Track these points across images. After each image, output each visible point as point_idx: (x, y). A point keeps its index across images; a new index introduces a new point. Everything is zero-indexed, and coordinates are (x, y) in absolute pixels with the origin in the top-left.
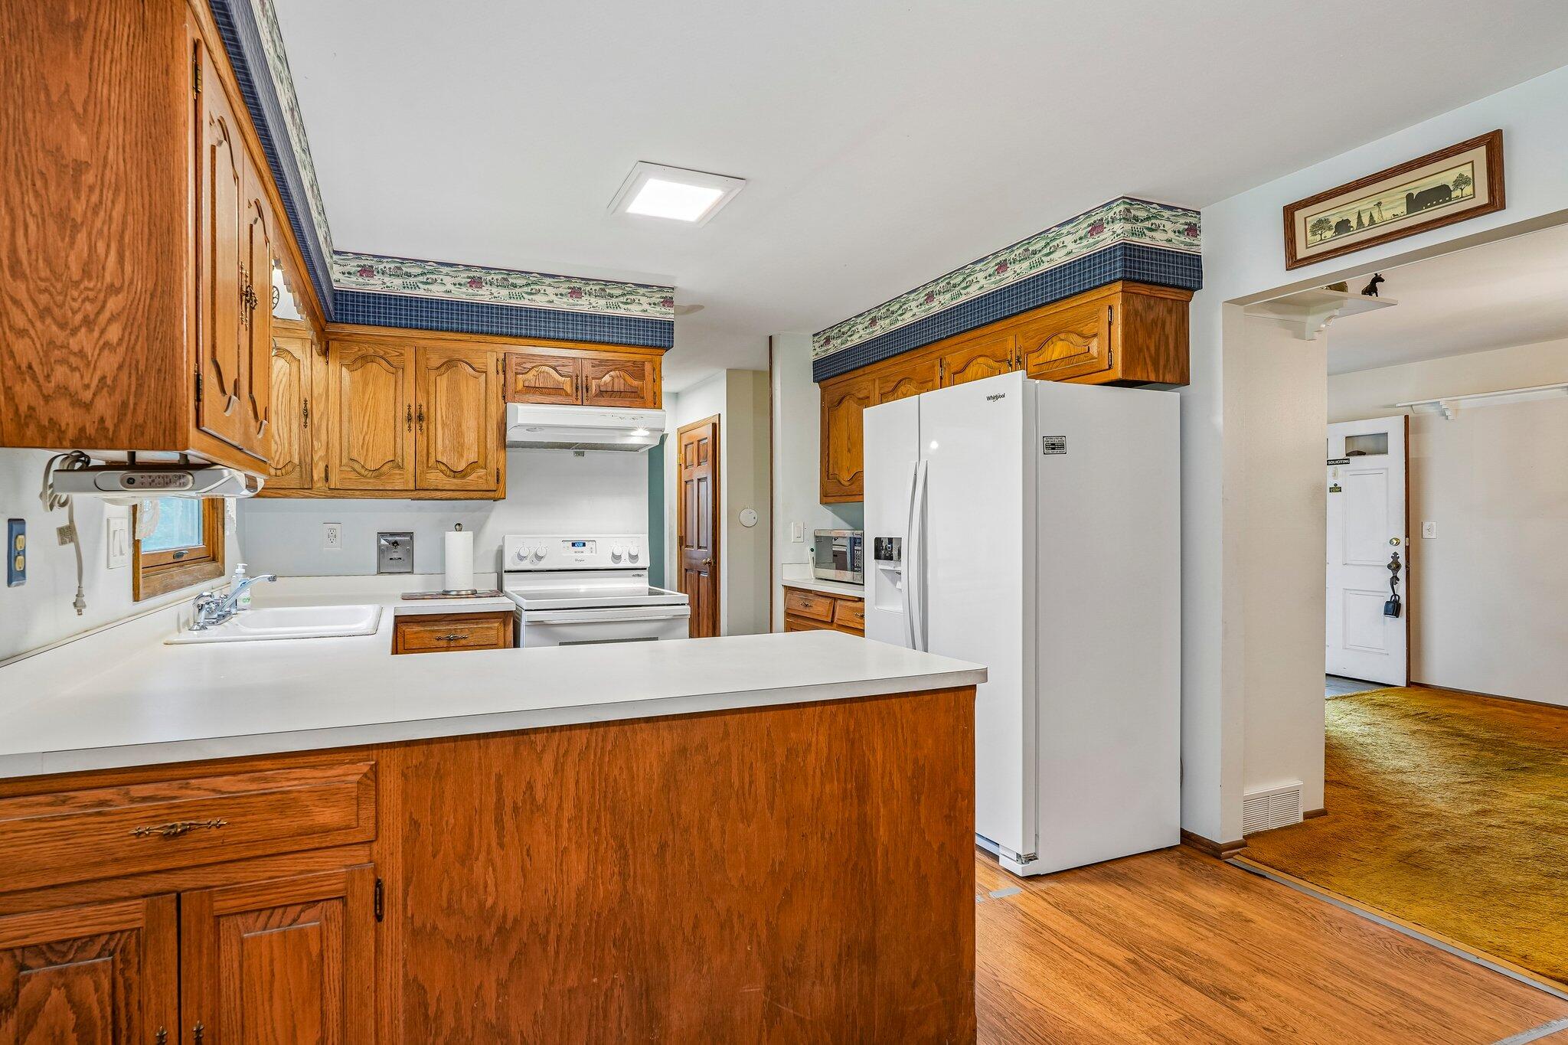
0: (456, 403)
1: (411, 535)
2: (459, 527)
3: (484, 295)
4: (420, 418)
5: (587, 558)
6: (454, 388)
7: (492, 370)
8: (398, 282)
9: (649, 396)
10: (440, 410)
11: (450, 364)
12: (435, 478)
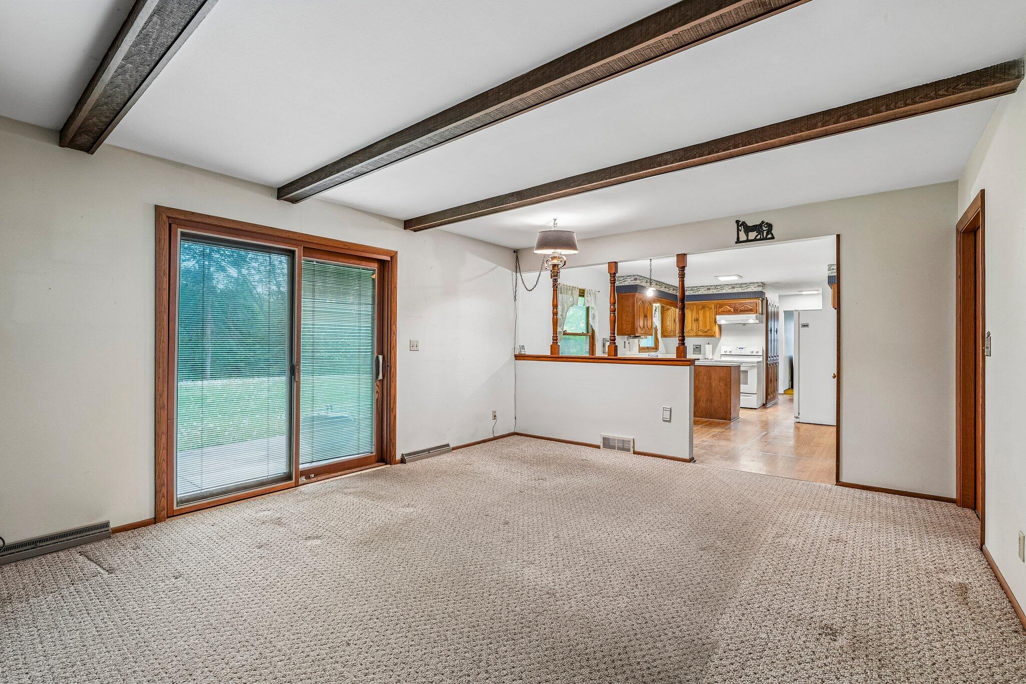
0: (705, 317)
1: (700, 346)
2: (709, 344)
3: (711, 292)
4: (697, 320)
5: (743, 352)
6: (704, 313)
7: (713, 307)
8: (692, 292)
9: (755, 311)
10: (701, 319)
11: (704, 307)
12: (700, 333)
